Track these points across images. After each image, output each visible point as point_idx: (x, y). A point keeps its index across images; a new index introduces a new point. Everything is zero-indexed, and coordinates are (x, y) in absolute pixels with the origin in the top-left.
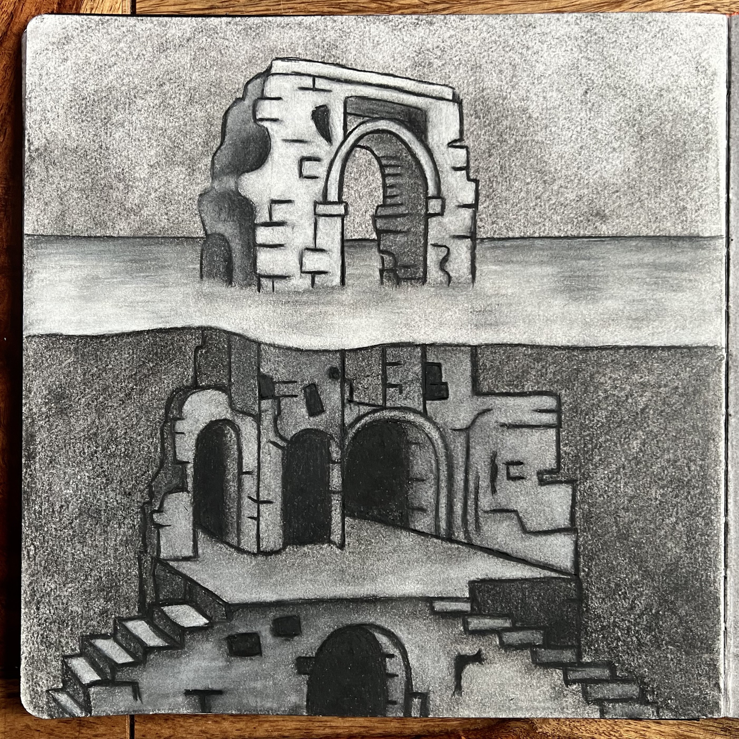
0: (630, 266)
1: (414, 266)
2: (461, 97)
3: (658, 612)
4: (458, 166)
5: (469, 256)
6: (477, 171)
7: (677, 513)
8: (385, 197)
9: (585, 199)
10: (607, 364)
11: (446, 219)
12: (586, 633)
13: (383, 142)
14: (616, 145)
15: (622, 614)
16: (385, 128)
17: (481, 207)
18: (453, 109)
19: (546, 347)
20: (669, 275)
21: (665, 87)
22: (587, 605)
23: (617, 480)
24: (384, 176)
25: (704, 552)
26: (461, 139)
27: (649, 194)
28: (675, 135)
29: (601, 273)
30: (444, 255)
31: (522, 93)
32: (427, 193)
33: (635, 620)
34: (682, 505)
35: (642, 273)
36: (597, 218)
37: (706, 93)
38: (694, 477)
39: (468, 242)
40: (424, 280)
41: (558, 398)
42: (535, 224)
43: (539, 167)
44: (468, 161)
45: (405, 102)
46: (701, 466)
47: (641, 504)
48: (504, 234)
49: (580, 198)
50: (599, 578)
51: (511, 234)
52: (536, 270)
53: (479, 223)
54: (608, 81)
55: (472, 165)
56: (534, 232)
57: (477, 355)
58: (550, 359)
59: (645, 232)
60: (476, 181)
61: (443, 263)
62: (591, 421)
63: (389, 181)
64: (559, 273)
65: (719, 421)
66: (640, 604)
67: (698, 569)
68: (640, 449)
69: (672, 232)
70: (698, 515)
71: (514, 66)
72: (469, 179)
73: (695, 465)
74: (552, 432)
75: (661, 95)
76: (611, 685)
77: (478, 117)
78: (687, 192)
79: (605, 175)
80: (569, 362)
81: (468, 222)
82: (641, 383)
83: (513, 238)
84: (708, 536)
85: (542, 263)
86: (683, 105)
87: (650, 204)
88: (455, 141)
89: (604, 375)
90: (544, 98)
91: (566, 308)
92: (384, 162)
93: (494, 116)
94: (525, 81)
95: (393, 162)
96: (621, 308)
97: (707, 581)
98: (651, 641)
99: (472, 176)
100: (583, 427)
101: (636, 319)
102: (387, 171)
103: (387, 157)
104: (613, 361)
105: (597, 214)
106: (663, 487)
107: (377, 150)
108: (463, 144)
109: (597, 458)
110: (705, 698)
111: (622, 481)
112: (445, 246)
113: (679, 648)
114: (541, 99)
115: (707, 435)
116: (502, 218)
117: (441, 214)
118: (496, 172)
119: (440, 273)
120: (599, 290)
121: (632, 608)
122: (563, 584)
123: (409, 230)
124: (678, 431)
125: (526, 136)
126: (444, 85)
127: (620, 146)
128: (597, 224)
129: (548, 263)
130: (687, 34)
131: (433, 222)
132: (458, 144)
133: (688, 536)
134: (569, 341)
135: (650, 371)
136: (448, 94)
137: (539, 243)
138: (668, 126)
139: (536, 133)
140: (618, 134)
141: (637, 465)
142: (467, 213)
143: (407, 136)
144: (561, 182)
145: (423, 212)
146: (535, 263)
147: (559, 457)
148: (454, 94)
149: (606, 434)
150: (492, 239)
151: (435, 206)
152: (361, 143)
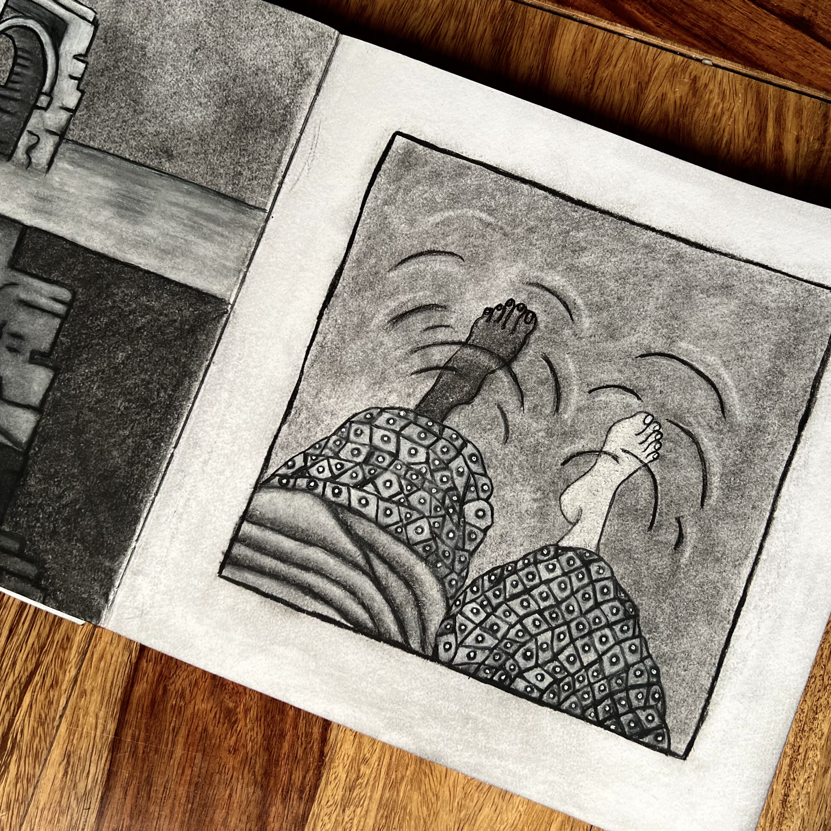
0: (176, 204)
1: (7, 143)
2: (100, 22)
3: (80, 509)
4: (75, 75)
5: (52, 149)
6: (87, 84)
7: (132, 428)
8: (9, 80)
9: (160, 136)
10: (125, 279)
11: (47, 115)
12: (15, 504)
13: (25, 36)
14: (204, 100)
15: (50, 499)
16: (31, 26)
17: (78, 114)
18: (88, 29)
19: (82, 247)
20: (205, 224)
21: (263, 69)
22: (25, 480)
23: (93, 381)
24: (15, 64)
25: (142, 472)
26: (85, 55)
27: (214, 151)
28: (256, 111)
29: (149, 202)
30: (34, 142)
31: (147, 34)
32: (42, 88)
33: (59, 508)
34: (139, 423)
35: (185, 214)
36: (165, 155)
37: (295, 86)
38: (160, 402)
39: (57, 138)
40: (9, 157)
41: (74, 294)
42: (114, 142)
43: (136, 97)
44: (83, 75)
45: (55, 12)
46: (169, 395)
47: (104, 409)
48: (86, 142)
49: (158, 134)
50: (43, 460)
51: (92, 143)
52: (100, 180)
53: (71, 127)
54: (218, 47)
55: (85, 77)
56: (110, 149)
57: (25, 233)
58: (81, 259)
59: (199, 180)
60: (83, 92)
61: (30, 149)
62: (92, 322)
63: (17, 69)
64: (116, 189)
65: (202, 363)
66: (70, 496)
67: (131, 485)
68: (123, 361)
69: (222, 189)
70: (149, 437)
71: (150, 11)
72: (78, 89)
73: (165, 392)
74: (57, 322)
75: (257, 74)
76: (16, 559)
77: (105, 42)
78: (248, 161)
79: (185, 122)
80: (95, 267)
81: (63, 122)
82: (146, 306)
83: (93, 148)
84: (152, 459)
85: (106, 176)
86: (272, 89)
87: (214, 159)
88: (80, 55)
89: (118, 288)
90: (162, 43)
91: (111, 220)
92: (20, 53)
93: (117, 46)
94: (152, 25)
95: (25, 55)
96: (155, 236)
97: (135, 498)
98: (64, 532)
99: (81, 87)
100: (84, 325)
101: (164, 251)
102: (20, 61)
103: (23, 50)
104: (130, 278)
105: (166, 152)
106: (129, 401)
107: (19, 41)
108: (86, 59)
109: (85, 356)
110: (91, 602)
111: (97, 384)
112: (37, 136)
113: (86, 549)
114: (160, 43)
115: (186, 372)
116: (91, 128)
117: (46, 109)
118: (102, 90)
119: (25, 156)
120: (143, 214)
121: (60, 497)
122: (14, 454)
123: (16, 112)
124: (162, 358)
125: (135, 69)
126: (90, 8)
127: (206, 103)
128: (163, 160)
129: (112, 178)
130: (298, 32)
131: (36, 113)
132: (82, 58)
133: (133, 452)
134: (102, 249)
135: (159, 298)
136: (91, 15)
137: (110, 158)
138: (253, 101)
139: (143, 69)
140: (208, 92)
141: (115, 374)
142: (64, 116)
143: (45, 38)
144: (148, 115)
145: (32, 102)
146: (100, 174)
147: (54, 344)
148: (95, 18)
149: (100, 338)
150: (75, 142)
151: (43, 100)
152: (8, 32)
